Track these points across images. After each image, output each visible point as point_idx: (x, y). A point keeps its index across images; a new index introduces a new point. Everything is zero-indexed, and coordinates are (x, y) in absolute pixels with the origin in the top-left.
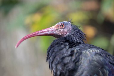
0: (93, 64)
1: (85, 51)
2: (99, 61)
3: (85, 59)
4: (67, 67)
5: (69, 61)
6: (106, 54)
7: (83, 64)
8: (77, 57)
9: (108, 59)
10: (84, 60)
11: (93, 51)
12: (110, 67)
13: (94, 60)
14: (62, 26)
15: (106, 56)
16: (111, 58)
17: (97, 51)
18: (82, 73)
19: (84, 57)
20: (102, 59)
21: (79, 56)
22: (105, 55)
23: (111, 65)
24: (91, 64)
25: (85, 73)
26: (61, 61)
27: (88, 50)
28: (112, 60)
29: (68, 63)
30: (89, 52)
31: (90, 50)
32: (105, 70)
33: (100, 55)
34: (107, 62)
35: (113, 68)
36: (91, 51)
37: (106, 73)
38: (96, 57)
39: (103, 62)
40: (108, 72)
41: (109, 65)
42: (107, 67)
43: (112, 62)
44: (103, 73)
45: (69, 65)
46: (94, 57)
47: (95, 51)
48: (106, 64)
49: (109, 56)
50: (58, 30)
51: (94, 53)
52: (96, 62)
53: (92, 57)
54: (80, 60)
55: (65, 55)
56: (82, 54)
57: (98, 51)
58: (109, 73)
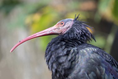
0: (90, 61)
1: (83, 50)
2: (96, 58)
3: (83, 57)
4: (63, 66)
5: (64, 61)
6: (103, 52)
7: (80, 62)
8: (73, 56)
9: (105, 57)
10: (81, 58)
11: (90, 50)
12: (106, 64)
13: (91, 58)
14: (62, 24)
15: (103, 54)
16: (107, 56)
17: (94, 50)
18: (80, 71)
19: (81, 55)
20: (98, 57)
21: (75, 55)
22: (101, 54)
23: (107, 63)
24: (88, 62)
25: (82, 71)
26: (56, 60)
27: (86, 49)
28: (108, 58)
29: (63, 62)
30: (86, 51)
31: (87, 48)
32: (102, 68)
33: (97, 53)
34: (104, 60)
35: (109, 66)
36: (88, 50)
37: (103, 70)
38: (93, 55)
39: (100, 59)
40: (104, 70)
41: (105, 63)
42: (103, 65)
43: (108, 60)
44: (100, 70)
45: (65, 64)
46: (91, 55)
47: (92, 50)
48: (103, 62)
49: (106, 54)
50: (57, 28)
51: (91, 51)
52: (93, 59)
53: (90, 55)
54: (77, 59)
55: (61, 54)
56: (79, 53)
57: (96, 50)
58: (106, 70)
